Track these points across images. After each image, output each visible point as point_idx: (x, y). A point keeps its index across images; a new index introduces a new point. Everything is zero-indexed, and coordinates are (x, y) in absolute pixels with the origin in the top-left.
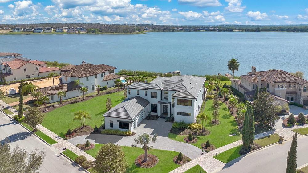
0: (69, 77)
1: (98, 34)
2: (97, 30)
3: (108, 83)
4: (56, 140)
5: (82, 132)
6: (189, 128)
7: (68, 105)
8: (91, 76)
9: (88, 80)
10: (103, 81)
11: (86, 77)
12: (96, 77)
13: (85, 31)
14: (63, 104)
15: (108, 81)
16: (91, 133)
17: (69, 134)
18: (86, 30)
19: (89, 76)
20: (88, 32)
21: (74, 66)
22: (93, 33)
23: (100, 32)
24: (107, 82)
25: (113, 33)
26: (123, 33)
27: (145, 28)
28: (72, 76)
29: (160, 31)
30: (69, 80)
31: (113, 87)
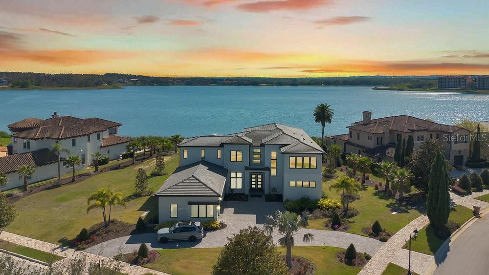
0: (36, 139)
1: (33, 89)
2: (32, 81)
3: (108, 152)
4: (58, 252)
5: (110, 233)
6: (318, 207)
7: (43, 192)
8: (80, 136)
9: (75, 145)
10: (101, 147)
11: (71, 139)
12: (89, 140)
13: (8, 85)
14: (31, 191)
15: (109, 148)
16: (132, 233)
17: (84, 240)
18: (9, 82)
19: (77, 137)
20: (13, 87)
21: (41, 121)
22: (22, 87)
23: (36, 85)
24: (107, 149)
25: (62, 86)
26: (80, 87)
27: (119, 80)
28: (42, 138)
29: (144, 85)
30: (35, 146)
31: (118, 158)
